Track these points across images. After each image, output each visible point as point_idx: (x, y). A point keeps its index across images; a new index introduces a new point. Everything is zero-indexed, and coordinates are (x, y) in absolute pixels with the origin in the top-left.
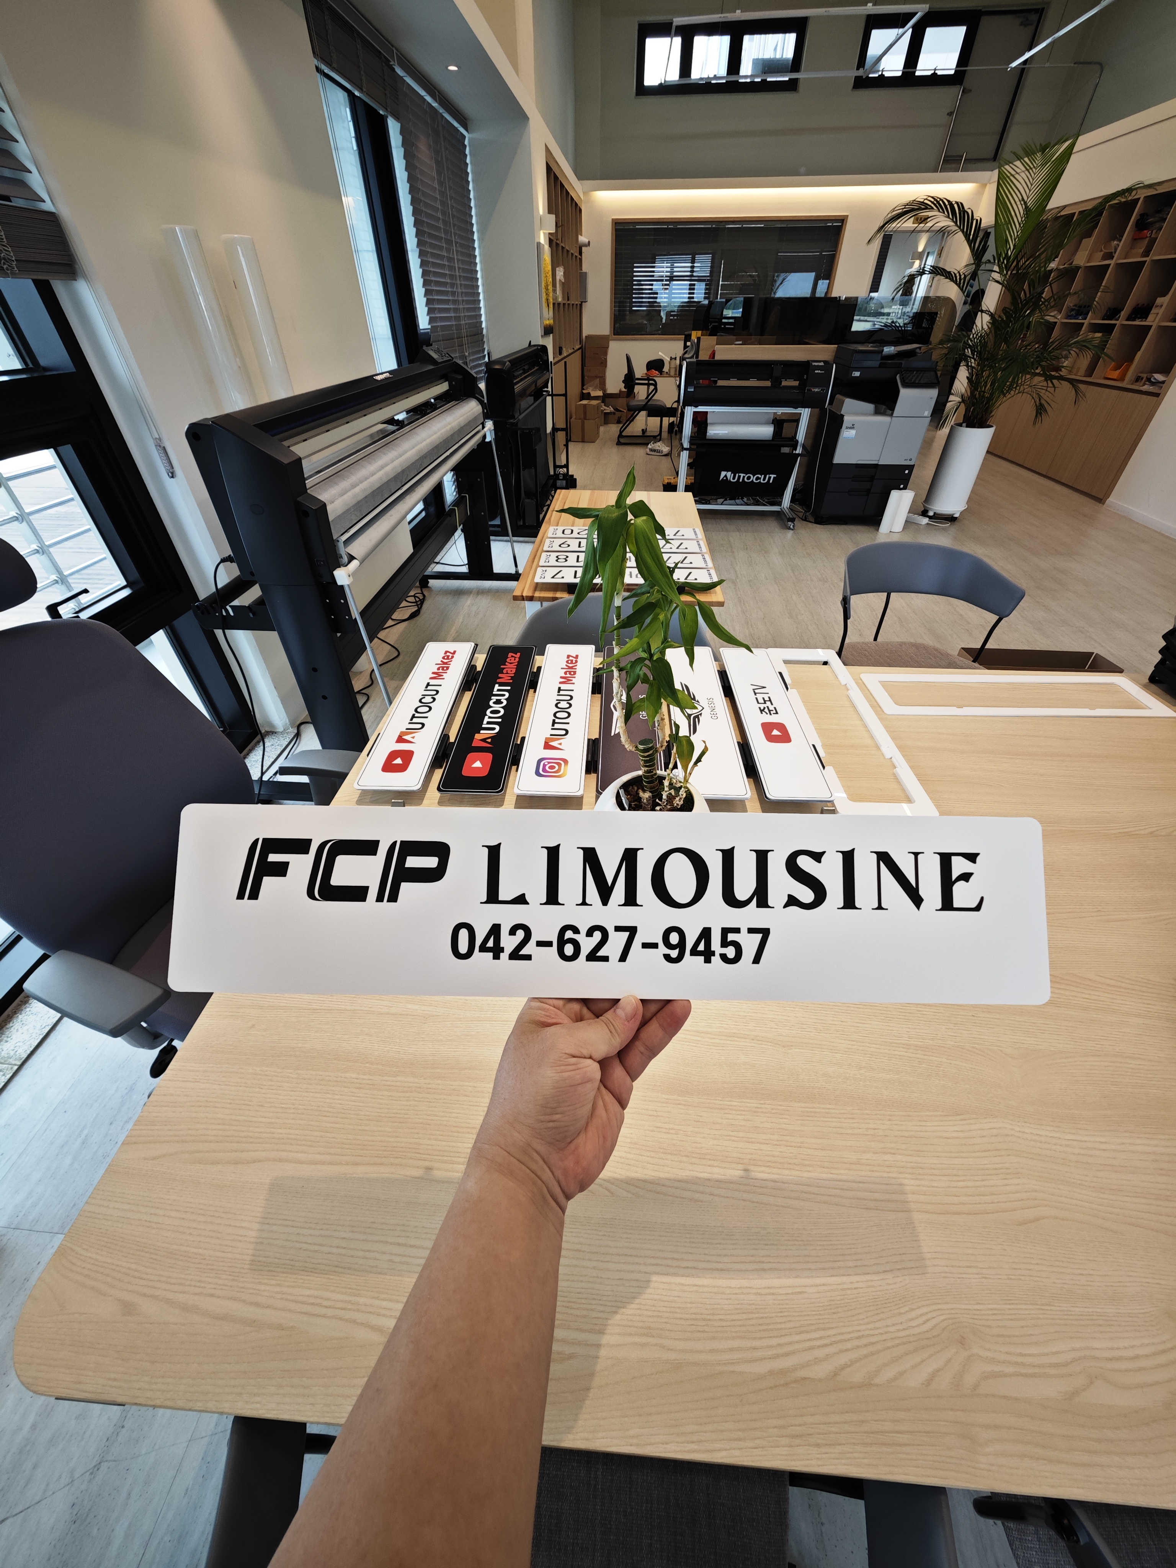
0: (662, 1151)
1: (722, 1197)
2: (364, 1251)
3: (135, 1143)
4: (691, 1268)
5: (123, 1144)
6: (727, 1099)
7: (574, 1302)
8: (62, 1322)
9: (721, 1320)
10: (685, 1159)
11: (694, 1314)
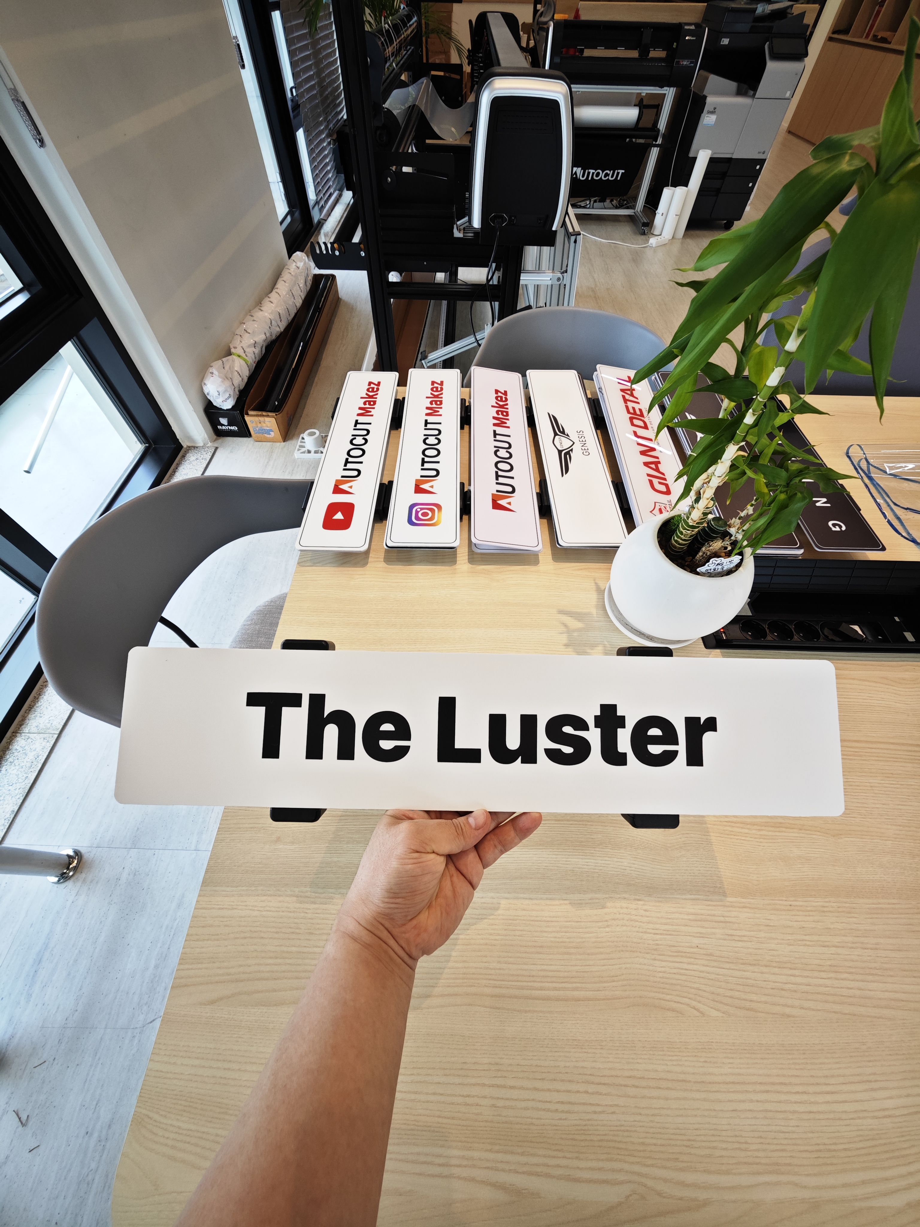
0: (741, 961)
1: (813, 1010)
2: (463, 1096)
3: (185, 986)
4: (802, 1093)
5: (172, 987)
6: (792, 899)
7: (693, 1141)
8: (160, 1204)
9: (845, 1149)
10: (764, 969)
11: (818, 1144)
